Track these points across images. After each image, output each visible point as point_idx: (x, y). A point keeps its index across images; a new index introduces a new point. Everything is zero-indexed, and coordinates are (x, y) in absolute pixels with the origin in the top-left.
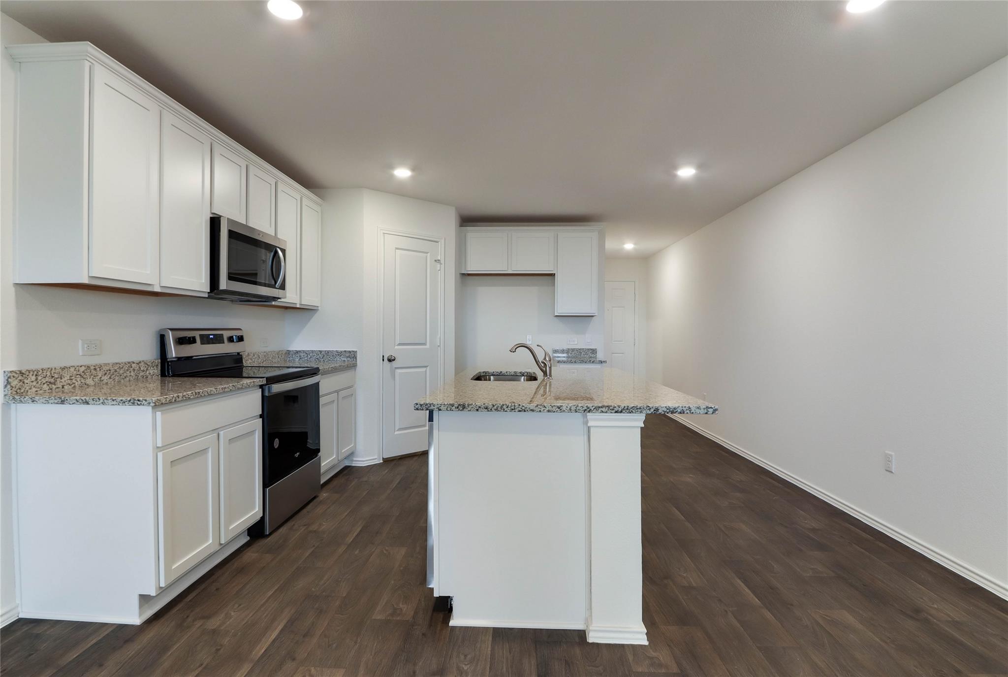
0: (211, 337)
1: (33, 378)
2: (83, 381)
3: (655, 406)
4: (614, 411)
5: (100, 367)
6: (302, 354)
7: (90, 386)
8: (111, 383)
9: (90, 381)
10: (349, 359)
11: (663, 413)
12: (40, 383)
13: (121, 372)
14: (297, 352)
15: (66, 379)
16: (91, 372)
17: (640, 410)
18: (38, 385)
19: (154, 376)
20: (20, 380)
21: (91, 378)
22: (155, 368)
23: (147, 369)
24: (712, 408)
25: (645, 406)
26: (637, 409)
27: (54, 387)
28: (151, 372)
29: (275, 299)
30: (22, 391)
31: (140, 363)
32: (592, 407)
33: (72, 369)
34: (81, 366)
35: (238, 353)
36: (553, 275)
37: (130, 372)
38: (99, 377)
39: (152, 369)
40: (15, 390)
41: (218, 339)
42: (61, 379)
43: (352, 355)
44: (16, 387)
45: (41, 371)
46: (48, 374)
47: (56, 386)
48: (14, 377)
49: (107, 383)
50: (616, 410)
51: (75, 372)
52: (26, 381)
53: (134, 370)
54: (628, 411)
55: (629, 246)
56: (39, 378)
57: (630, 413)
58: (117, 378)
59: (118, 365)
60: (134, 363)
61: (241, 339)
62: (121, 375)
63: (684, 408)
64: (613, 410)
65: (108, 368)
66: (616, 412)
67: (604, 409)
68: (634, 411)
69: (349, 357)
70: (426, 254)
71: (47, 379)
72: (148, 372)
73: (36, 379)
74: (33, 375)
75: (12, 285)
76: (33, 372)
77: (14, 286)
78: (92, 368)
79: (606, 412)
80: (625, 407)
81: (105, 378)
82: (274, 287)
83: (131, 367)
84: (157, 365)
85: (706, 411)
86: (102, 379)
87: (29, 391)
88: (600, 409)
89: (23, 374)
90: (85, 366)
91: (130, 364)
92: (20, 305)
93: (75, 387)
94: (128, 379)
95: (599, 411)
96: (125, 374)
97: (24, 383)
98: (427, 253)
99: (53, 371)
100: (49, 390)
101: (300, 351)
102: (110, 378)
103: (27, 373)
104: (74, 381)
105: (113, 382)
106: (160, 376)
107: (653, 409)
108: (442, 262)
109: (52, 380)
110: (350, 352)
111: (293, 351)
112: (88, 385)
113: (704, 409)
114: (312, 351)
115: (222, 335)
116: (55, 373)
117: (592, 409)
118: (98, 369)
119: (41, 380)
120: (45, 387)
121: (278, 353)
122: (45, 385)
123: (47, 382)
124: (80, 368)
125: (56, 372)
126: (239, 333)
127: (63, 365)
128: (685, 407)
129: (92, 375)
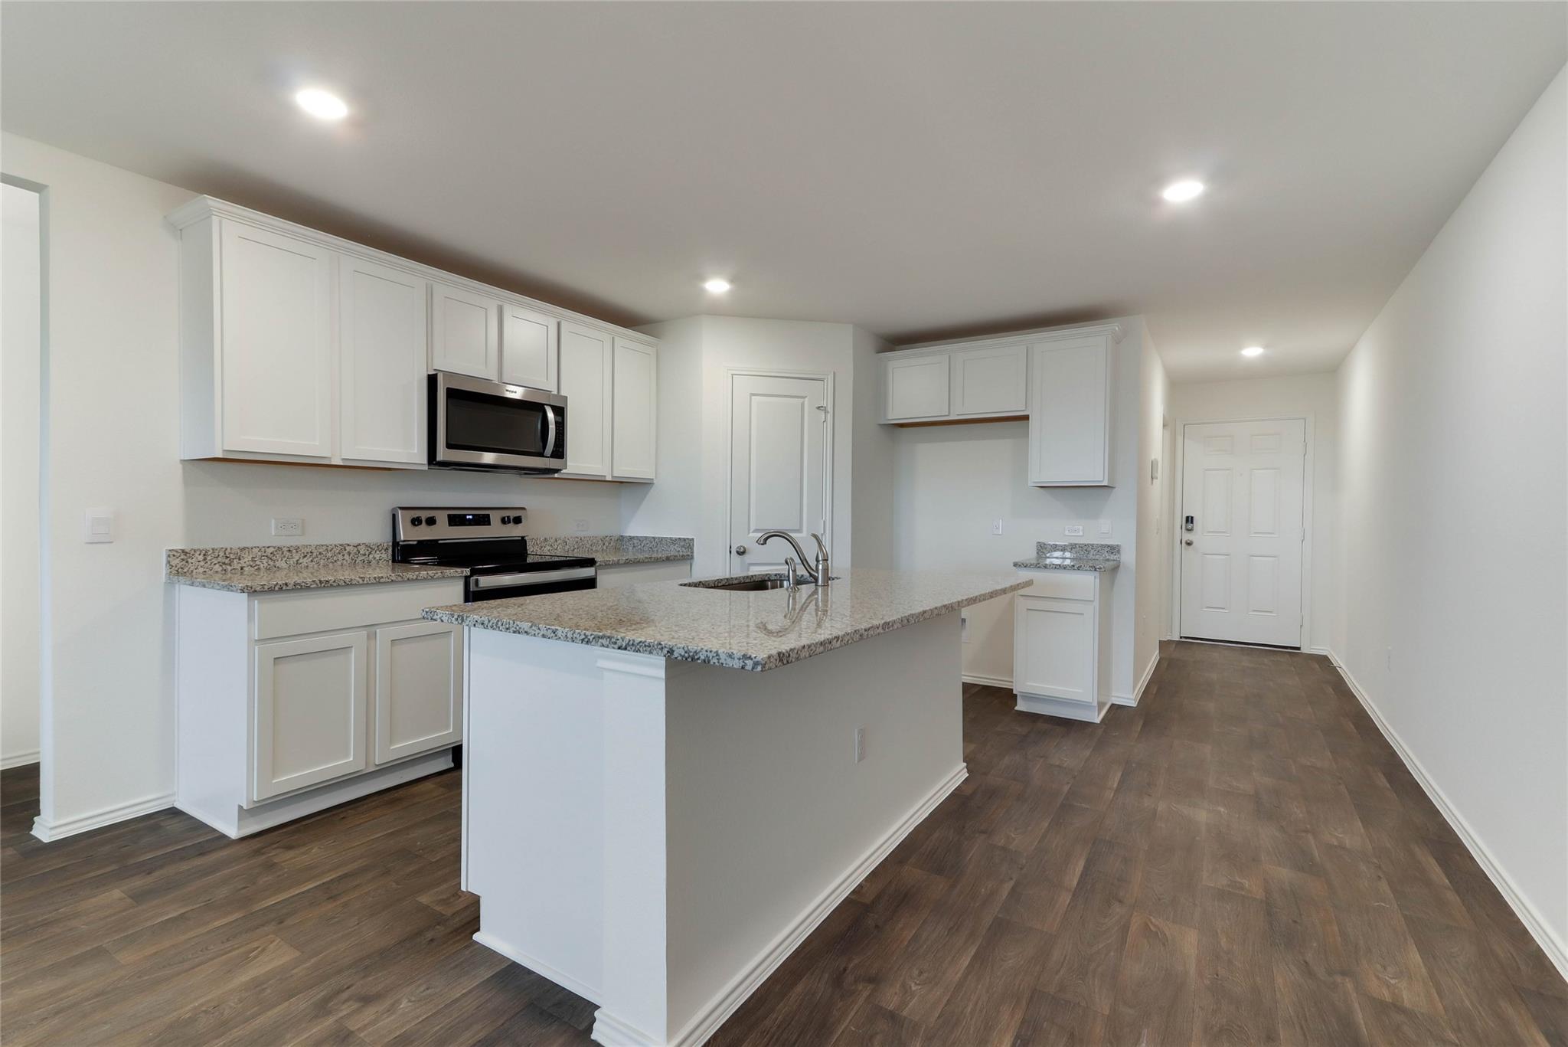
0: (468, 517)
1: (201, 558)
2: (272, 563)
3: (670, 643)
4: (616, 646)
5: (297, 549)
6: (635, 541)
7: (281, 569)
8: (313, 567)
9: (282, 564)
10: (683, 549)
11: (680, 658)
12: (209, 563)
13: (330, 555)
14: (631, 538)
15: (246, 560)
16: (282, 553)
17: (649, 649)
18: (206, 565)
19: (381, 562)
20: (183, 560)
21: (283, 561)
22: (383, 551)
23: (370, 553)
24: (752, 659)
25: (656, 642)
26: (645, 646)
27: (229, 568)
28: (377, 557)
29: (557, 471)
30: (185, 570)
31: (359, 545)
32: (591, 635)
33: (255, 550)
34: (268, 547)
35: (523, 538)
36: (1026, 418)
37: (343, 555)
38: (295, 560)
39: (378, 552)
40: (176, 569)
41: (482, 520)
42: (240, 559)
43: (688, 544)
44: (176, 566)
45: (211, 551)
46: (222, 554)
47: (232, 567)
48: (174, 556)
49: (307, 566)
50: (620, 644)
51: (260, 553)
52: (190, 560)
53: (349, 553)
54: (633, 648)
55: (1252, 352)
56: (209, 558)
57: (637, 652)
58: (322, 562)
59: (325, 548)
60: (349, 545)
61: (518, 520)
62: (328, 559)
63: (708, 653)
64: (615, 643)
65: (309, 550)
66: (619, 648)
67: (604, 641)
68: (641, 649)
69: (683, 546)
70: (802, 400)
71: (219, 559)
72: (371, 556)
73: (205, 559)
74: (200, 554)
75: (178, 461)
76: (201, 551)
77: (181, 463)
78: (285, 549)
79: (607, 647)
80: (630, 641)
81: (305, 562)
82: (541, 455)
83: (345, 550)
84: (387, 549)
85: (742, 664)
86: (301, 561)
87: (195, 571)
88: (600, 640)
89: (187, 553)
90: (274, 548)
91: (343, 547)
92: (187, 481)
93: (259, 568)
94: (339, 563)
95: (599, 643)
96: (335, 558)
97: (187, 562)
98: (804, 397)
99: (229, 551)
100: (222, 570)
101: (634, 537)
102: (312, 561)
103: (193, 552)
104: (258, 563)
105: (316, 566)
106: (390, 561)
107: (666, 649)
108: (830, 409)
109: (227, 561)
110: (685, 540)
111: (626, 537)
112: (278, 567)
113: (739, 659)
114: (646, 538)
115: (488, 515)
116: (230, 553)
117: (591, 640)
118: (294, 551)
119: (210, 560)
120: (217, 568)
121: (603, 539)
122: (217, 565)
123: (219, 562)
124: (267, 549)
125: (233, 552)
126: (517, 514)
127: (242, 546)
128: (711, 652)
129: (284, 557)
